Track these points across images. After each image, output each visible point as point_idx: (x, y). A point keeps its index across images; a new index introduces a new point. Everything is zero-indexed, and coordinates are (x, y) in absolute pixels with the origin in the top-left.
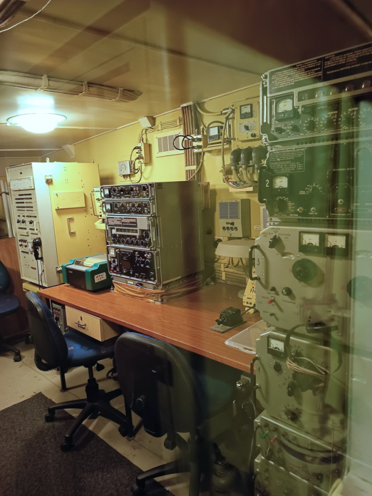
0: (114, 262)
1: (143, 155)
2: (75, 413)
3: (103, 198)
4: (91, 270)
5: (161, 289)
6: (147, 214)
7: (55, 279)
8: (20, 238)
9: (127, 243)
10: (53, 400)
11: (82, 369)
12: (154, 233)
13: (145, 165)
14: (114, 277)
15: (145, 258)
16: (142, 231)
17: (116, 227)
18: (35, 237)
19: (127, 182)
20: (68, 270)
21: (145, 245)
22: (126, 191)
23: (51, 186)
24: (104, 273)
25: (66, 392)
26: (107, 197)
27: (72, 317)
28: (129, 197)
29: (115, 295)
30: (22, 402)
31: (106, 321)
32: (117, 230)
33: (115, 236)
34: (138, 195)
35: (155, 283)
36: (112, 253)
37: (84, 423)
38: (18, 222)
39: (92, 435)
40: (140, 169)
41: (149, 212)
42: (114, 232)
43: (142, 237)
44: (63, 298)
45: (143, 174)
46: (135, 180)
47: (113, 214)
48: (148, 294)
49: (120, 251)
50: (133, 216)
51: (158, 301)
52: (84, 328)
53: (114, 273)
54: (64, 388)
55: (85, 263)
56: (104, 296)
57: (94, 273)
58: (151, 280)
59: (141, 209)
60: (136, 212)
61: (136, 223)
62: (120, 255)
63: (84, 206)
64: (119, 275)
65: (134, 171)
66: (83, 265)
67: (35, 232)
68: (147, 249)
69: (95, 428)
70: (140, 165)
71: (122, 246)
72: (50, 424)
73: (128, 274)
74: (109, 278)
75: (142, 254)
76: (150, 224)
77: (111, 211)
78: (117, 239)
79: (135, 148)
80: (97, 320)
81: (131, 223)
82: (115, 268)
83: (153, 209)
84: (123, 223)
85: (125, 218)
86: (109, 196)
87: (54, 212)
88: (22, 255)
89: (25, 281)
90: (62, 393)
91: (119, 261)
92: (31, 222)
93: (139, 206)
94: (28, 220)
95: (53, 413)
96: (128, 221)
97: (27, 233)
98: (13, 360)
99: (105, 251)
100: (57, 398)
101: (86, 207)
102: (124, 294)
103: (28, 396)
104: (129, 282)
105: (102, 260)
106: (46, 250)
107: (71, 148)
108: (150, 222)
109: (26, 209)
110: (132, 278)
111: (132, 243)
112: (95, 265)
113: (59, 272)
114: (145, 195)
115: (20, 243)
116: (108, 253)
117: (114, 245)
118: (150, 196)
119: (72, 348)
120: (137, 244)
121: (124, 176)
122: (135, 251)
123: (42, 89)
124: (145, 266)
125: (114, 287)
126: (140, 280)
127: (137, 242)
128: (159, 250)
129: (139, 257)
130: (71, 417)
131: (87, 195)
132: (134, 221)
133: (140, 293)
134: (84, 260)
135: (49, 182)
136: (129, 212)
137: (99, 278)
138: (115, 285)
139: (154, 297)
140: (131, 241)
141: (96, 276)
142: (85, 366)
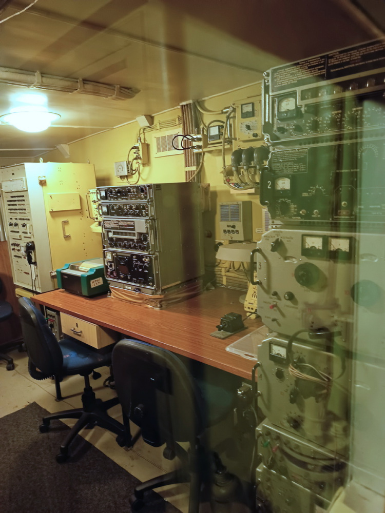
0: (111, 266)
1: (141, 156)
2: (71, 423)
3: (99, 200)
4: (87, 274)
5: (160, 295)
6: (145, 217)
7: (50, 284)
8: (12, 241)
9: (125, 247)
10: (48, 410)
11: (78, 378)
12: (152, 236)
13: (143, 166)
14: (111, 282)
15: (143, 262)
16: (140, 234)
17: (112, 231)
18: (28, 240)
19: (124, 183)
20: (63, 274)
21: (143, 249)
22: (123, 192)
23: (44, 187)
24: (101, 279)
25: (61, 402)
26: (103, 199)
27: (68, 324)
28: (126, 199)
29: (112, 300)
30: (15, 413)
31: (103, 328)
32: (114, 233)
33: (111, 239)
34: (135, 197)
35: (153, 288)
36: (109, 257)
37: (80, 433)
38: (11, 225)
39: (89, 446)
40: (137, 170)
41: (147, 215)
42: (111, 235)
43: (140, 241)
44: (57, 304)
45: (141, 175)
46: (133, 181)
47: (110, 217)
48: (146, 300)
49: (117, 255)
50: (130, 218)
51: (156, 306)
52: (80, 335)
53: (111, 278)
54: (59, 397)
55: (81, 268)
56: (101, 302)
57: (90, 278)
58: (150, 285)
59: (139, 211)
60: (133, 215)
61: (133, 226)
62: (117, 259)
63: (80, 208)
64: (116, 280)
65: (131, 172)
67: (29, 235)
68: (145, 253)
69: (92, 437)
70: (137, 166)
71: (119, 250)
72: (45, 435)
73: (125, 279)
74: (106, 283)
75: (140, 258)
76: (148, 227)
77: (108, 213)
78: (114, 243)
79: (133, 148)
80: (94, 327)
81: (128, 225)
82: (112, 273)
83: (152, 211)
84: (120, 226)
85: (122, 221)
86: (106, 198)
87: (49, 215)
88: (14, 260)
89: (18, 287)
90: (57, 403)
91: (116, 266)
92: (24, 226)
93: (137, 208)
94: (20, 223)
95: (48, 423)
96: (125, 224)
97: (20, 236)
98: (5, 369)
99: (102, 255)
100: (52, 408)
101: (81, 209)
102: (121, 300)
103: (22, 405)
104: (126, 287)
105: (99, 265)
106: (39, 254)
107: (65, 148)
108: (148, 225)
109: (18, 211)
110: (130, 283)
111: (130, 247)
112: (91, 270)
113: (53, 277)
114: (143, 196)
115: (12, 247)
116: (105, 257)
117: (110, 249)
118: (148, 198)
119: (67, 356)
120: (135, 248)
121: (122, 177)
122: (132, 255)
123: (35, 86)
124: (143, 270)
125: (111, 292)
126: (138, 285)
127: (135, 245)
128: (158, 254)
129: (136, 261)
130: (67, 427)
131: (82, 196)
132: (132, 223)
133: (137, 299)
134: (80, 265)
135: (43, 183)
136: (126, 215)
137: (95, 283)
138: (112, 290)
139: (153, 303)
140: (128, 244)
141: (92, 281)
142: (81, 375)
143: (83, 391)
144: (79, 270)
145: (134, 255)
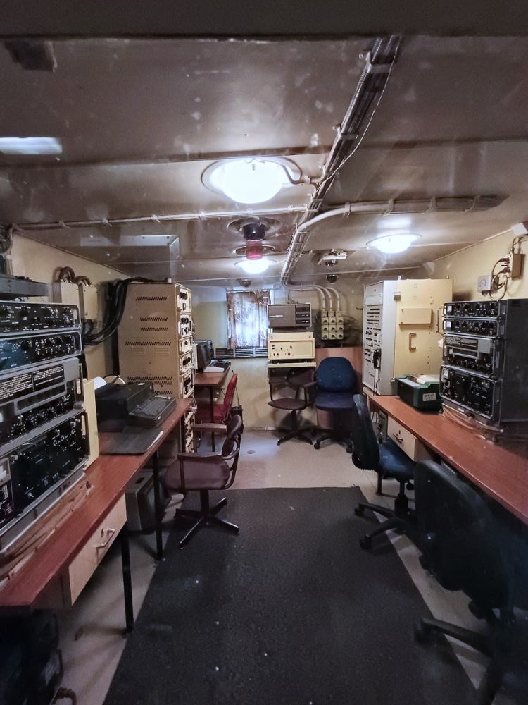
0: (447, 384)
1: (511, 268)
2: (382, 519)
3: (445, 315)
4: (420, 387)
5: (497, 427)
6: (492, 336)
7: (389, 389)
8: (366, 347)
9: (464, 366)
10: (367, 498)
11: (395, 482)
12: (498, 359)
13: (512, 280)
14: (445, 401)
15: (482, 386)
16: (483, 354)
17: (453, 347)
18: (378, 347)
20: (400, 383)
21: (485, 371)
22: (473, 308)
23: (398, 303)
24: (435, 394)
25: (380, 497)
26: (449, 315)
28: (474, 315)
29: (443, 419)
32: (455, 350)
33: (451, 356)
34: (484, 314)
35: (489, 418)
36: (446, 374)
37: (388, 532)
38: (367, 333)
39: (391, 549)
40: (505, 284)
41: (495, 334)
42: (451, 352)
43: (480, 362)
47: (453, 332)
48: (478, 429)
49: (454, 373)
50: (474, 337)
51: (491, 440)
52: (401, 443)
53: (445, 395)
54: (379, 491)
55: (419, 380)
56: (430, 417)
57: (423, 391)
58: (486, 414)
59: (485, 329)
60: (479, 333)
61: (476, 345)
62: (454, 377)
63: (430, 322)
64: (450, 399)
65: (496, 285)
66: (415, 381)
67: (378, 343)
68: (486, 377)
69: (397, 542)
70: (505, 279)
71: (458, 368)
73: (458, 400)
74: (439, 400)
75: (478, 380)
76: (494, 347)
77: (452, 329)
78: (453, 360)
79: (501, 261)
82: (446, 391)
83: (501, 330)
84: (461, 343)
86: (452, 313)
87: (398, 327)
88: (366, 362)
89: (365, 386)
90: (376, 496)
91: (452, 384)
92: (376, 335)
93: (483, 326)
94: (374, 332)
97: (372, 343)
99: (439, 372)
101: (432, 323)
102: (452, 421)
104: (459, 409)
105: (434, 380)
106: (385, 360)
107: (431, 265)
108: (494, 345)
109: (374, 322)
110: (463, 406)
111: (469, 367)
112: (426, 383)
113: (392, 383)
114: (492, 313)
115: (366, 352)
116: (441, 374)
117: (449, 366)
118: (499, 315)
119: (386, 457)
120: (475, 369)
121: (484, 292)
122: (471, 376)
123: (388, 212)
124: (480, 395)
125: (443, 411)
126: (473, 410)
127: (476, 366)
128: (502, 380)
129: (474, 384)
130: (377, 521)
131: (434, 311)
132: (475, 342)
133: (469, 425)
134: (418, 377)
135: (397, 298)
136: (471, 332)
137: (428, 397)
138: (444, 409)
139: (487, 435)
140: (468, 364)
141: (424, 395)
142: (398, 480)
143: (397, 495)
144: (416, 382)
145: (473, 376)
